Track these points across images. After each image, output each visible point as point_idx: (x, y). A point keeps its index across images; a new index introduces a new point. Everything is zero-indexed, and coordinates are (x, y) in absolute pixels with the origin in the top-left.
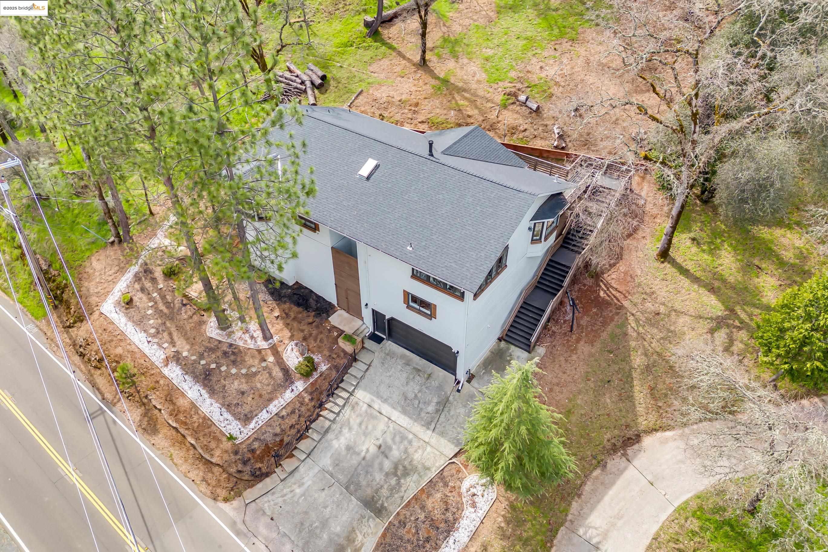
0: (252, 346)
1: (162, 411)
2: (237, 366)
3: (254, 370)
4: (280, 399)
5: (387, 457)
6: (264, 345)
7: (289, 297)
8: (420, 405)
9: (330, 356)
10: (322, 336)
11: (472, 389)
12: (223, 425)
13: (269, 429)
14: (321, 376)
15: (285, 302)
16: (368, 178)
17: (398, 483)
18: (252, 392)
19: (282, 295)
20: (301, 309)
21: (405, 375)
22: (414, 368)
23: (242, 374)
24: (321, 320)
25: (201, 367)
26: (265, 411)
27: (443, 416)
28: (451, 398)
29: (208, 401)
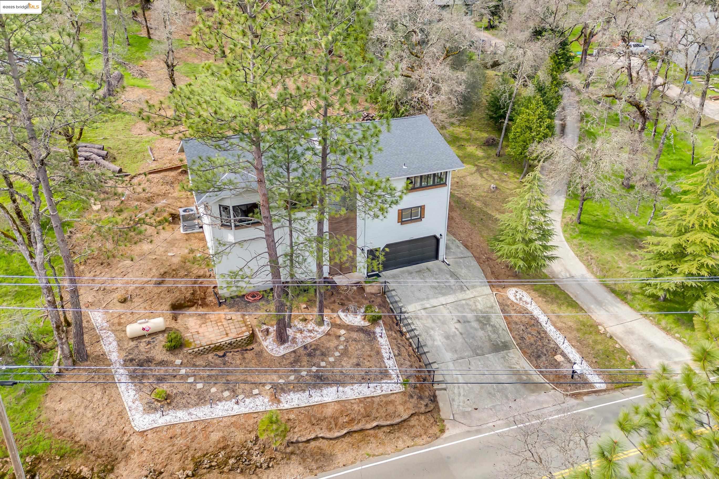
0: (319, 336)
1: (320, 436)
3: (341, 347)
4: (382, 347)
5: (469, 322)
6: (324, 329)
8: (446, 284)
9: (370, 302)
10: (349, 295)
12: (379, 392)
13: (404, 367)
17: (493, 326)
18: (361, 359)
22: (416, 272)
24: (334, 288)
26: (386, 361)
27: (461, 280)
28: (452, 270)
29: (347, 390)
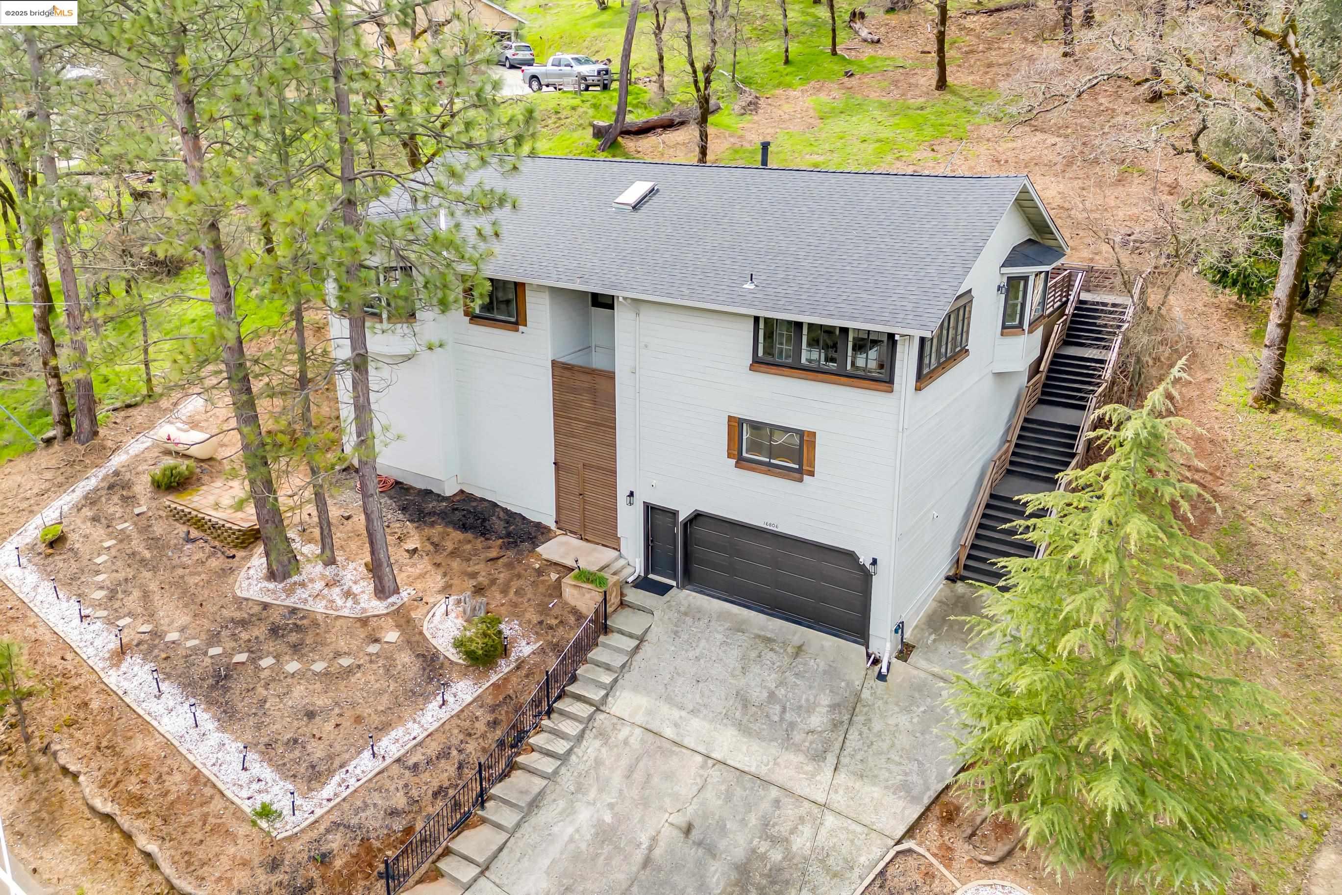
0: (345, 612)
1: (82, 778)
2: (303, 655)
3: (345, 662)
4: (410, 725)
5: (712, 853)
6: (378, 607)
7: (443, 515)
8: (788, 716)
9: (541, 623)
10: (521, 582)
11: (915, 672)
12: (245, 794)
13: (377, 798)
14: (518, 668)
15: (432, 525)
16: (635, 207)
18: (337, 710)
19: (426, 511)
20: (469, 535)
21: (735, 653)
22: (758, 636)
23: (315, 674)
24: (520, 553)
25: (208, 661)
26: (367, 754)
27: (853, 735)
28: (866, 694)
29: (215, 738)
